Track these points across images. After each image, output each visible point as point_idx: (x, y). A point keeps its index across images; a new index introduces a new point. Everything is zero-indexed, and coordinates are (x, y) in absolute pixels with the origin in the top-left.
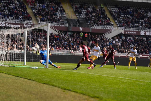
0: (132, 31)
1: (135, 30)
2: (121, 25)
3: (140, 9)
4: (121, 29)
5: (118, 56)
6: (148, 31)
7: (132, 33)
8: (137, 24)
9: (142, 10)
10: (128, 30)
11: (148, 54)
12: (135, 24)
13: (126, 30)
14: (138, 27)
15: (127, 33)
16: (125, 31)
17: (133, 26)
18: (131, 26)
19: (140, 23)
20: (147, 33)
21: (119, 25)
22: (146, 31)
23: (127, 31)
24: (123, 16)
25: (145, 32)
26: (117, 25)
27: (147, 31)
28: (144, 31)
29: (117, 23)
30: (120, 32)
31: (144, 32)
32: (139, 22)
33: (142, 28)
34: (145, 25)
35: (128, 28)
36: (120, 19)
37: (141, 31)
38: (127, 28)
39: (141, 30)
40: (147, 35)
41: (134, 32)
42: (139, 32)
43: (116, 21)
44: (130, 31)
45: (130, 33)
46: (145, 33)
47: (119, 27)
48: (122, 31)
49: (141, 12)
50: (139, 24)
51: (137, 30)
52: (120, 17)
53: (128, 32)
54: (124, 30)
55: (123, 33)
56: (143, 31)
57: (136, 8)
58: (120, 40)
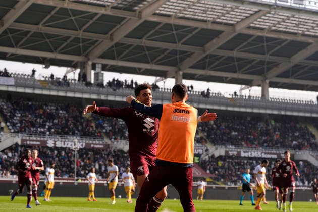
0: (34, 140)
1: (39, 139)
2: (16, 130)
3: (46, 105)
4: (17, 137)
5: (12, 181)
6: (60, 140)
7: (35, 143)
8: (42, 130)
9: (49, 107)
10: (28, 138)
11: (60, 177)
12: (39, 129)
13: (24, 138)
14: (44, 133)
15: (27, 144)
16: (23, 141)
17: (36, 132)
18: (33, 132)
19: (47, 127)
20: (57, 143)
21: (12, 131)
22: (56, 140)
23: (26, 140)
24: (18, 116)
25: (55, 142)
26: (10, 129)
27: (58, 141)
28: (53, 139)
29: (10, 127)
30: (15, 142)
31: (53, 142)
32: (45, 125)
33: (49, 135)
34: (55, 131)
35: (28, 134)
36: (14, 121)
37: (47, 140)
38: (26, 135)
39: (49, 139)
40: (57, 146)
41: (37, 141)
42: (46, 142)
43: (8, 124)
44: (30, 140)
45: (31, 143)
46: (55, 144)
47: (14, 133)
48: (18, 140)
49: (48, 110)
50: (45, 129)
51: (42, 139)
52: (15, 118)
53: (28, 142)
54: (20, 138)
55: (20, 143)
56: (51, 140)
57: (40, 103)
58: (15, 155)
